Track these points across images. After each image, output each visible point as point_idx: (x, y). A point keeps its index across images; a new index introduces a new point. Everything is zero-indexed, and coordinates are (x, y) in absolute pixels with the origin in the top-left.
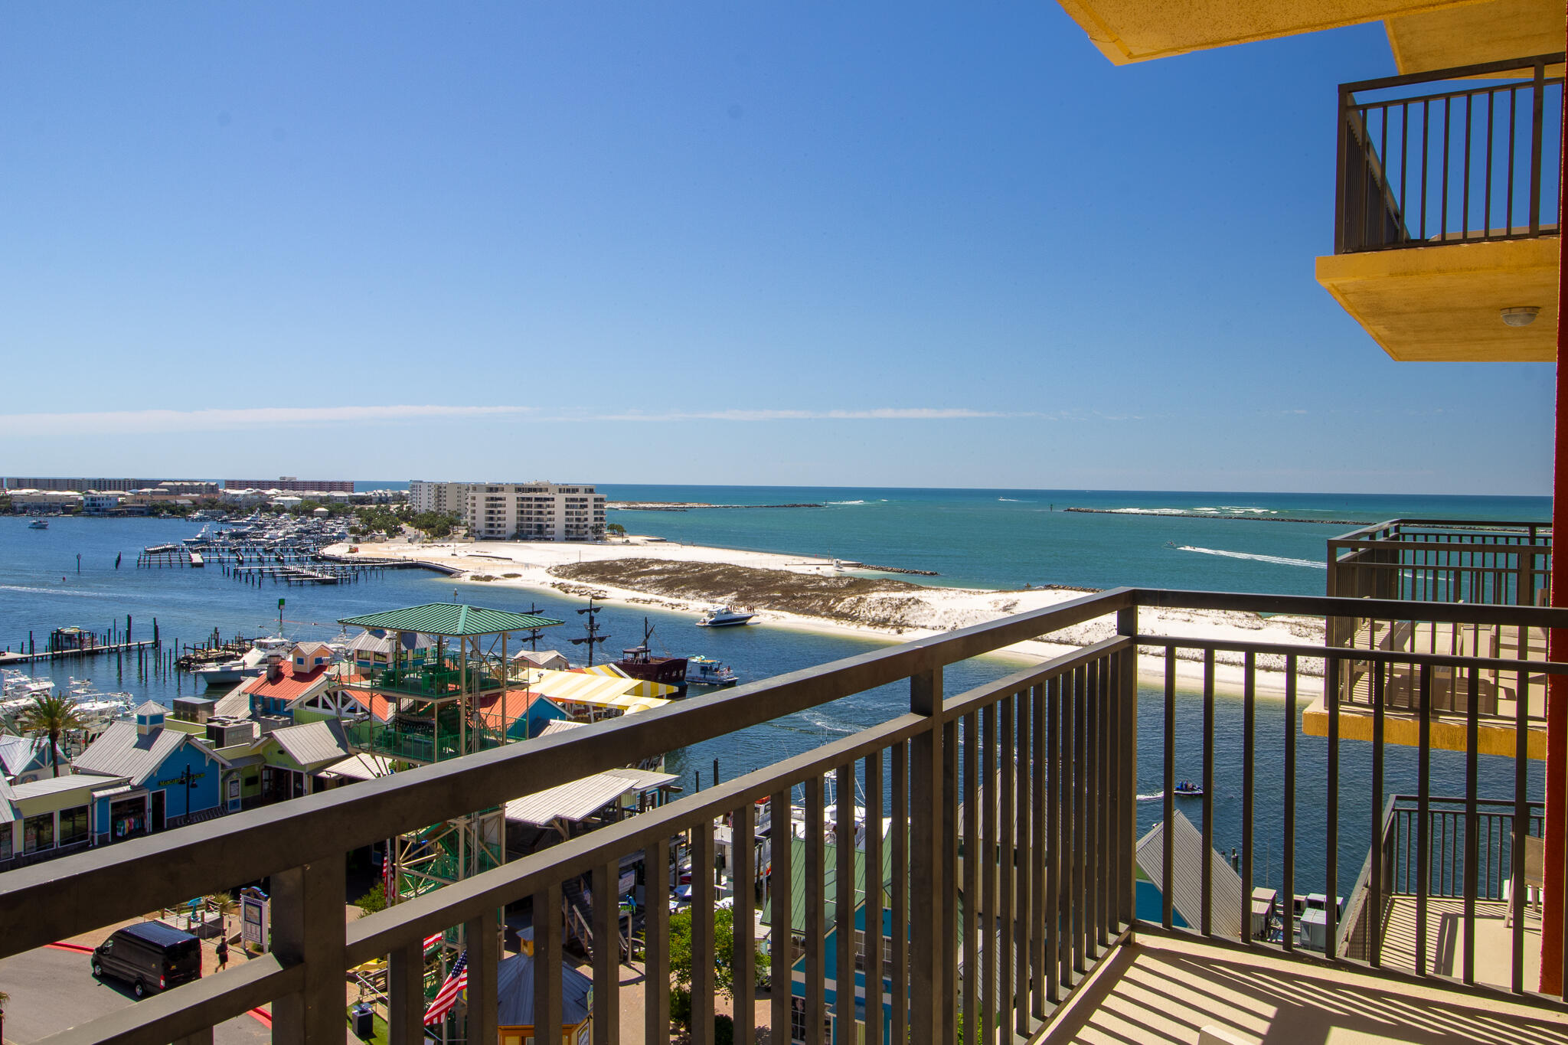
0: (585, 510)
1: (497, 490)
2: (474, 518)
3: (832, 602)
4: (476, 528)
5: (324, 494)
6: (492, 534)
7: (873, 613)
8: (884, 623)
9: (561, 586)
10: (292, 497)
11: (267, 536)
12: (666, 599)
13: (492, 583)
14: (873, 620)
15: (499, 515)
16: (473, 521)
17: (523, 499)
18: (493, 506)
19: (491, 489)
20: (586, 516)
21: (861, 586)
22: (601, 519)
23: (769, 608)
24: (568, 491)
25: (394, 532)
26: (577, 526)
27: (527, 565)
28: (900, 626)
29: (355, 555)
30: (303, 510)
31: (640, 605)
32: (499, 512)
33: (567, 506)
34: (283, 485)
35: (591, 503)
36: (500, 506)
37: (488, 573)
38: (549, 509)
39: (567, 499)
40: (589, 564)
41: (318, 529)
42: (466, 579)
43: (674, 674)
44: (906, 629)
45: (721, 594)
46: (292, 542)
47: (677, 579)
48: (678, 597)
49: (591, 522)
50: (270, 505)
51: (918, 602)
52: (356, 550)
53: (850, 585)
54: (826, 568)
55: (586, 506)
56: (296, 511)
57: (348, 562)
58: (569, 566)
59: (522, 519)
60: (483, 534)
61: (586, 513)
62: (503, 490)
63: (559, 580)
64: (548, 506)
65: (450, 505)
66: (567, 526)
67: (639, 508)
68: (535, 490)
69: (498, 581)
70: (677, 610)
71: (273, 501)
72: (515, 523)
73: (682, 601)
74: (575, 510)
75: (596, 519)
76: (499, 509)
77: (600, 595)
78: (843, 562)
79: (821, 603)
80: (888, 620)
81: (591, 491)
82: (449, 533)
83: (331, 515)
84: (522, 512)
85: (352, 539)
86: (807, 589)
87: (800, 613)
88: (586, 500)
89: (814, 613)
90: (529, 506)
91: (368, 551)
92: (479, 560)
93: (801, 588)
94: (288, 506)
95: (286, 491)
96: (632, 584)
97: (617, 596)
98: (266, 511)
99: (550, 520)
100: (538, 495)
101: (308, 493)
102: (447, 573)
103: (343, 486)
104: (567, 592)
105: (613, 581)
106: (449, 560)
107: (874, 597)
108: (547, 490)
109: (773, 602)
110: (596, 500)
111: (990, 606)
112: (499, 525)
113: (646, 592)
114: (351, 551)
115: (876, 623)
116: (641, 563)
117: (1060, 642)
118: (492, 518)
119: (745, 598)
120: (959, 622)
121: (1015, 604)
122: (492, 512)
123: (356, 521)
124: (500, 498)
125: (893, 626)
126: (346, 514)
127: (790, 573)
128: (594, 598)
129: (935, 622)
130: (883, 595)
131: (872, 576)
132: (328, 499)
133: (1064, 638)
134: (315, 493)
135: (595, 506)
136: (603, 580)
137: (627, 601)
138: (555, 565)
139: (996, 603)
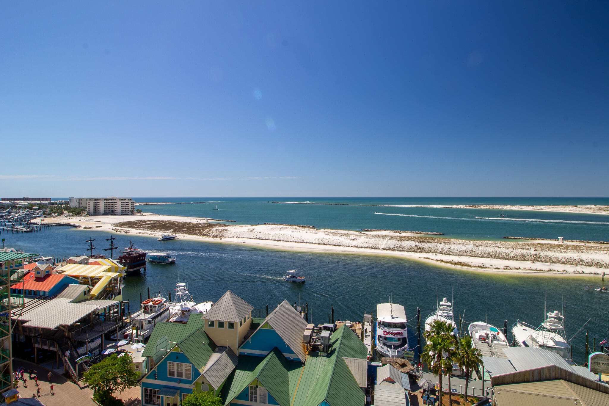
0: (128, 205)
1: (98, 200)
2: (89, 209)
3: (201, 231)
4: (90, 212)
5: (39, 202)
6: (96, 213)
7: (213, 234)
8: (217, 236)
9: (115, 230)
10: (26, 203)
11: (11, 217)
12: (150, 232)
13: (91, 229)
14: (213, 236)
15: (98, 208)
16: (89, 210)
17: (107, 203)
18: (96, 205)
19: (96, 200)
20: (128, 207)
21: (211, 226)
22: (134, 208)
23: (183, 234)
24: (123, 200)
25: (60, 214)
26: (125, 211)
27: (104, 223)
28: (221, 237)
29: (42, 222)
30: (30, 207)
31: (141, 235)
32: (98, 207)
33: (122, 205)
34: (24, 199)
35: (130, 203)
36: (98, 205)
37: (90, 226)
38: (115, 206)
39: (121, 202)
40: (126, 222)
41: (32, 213)
42: (82, 229)
43: (141, 258)
44: (223, 238)
45: (168, 230)
46: (20, 218)
47: (154, 226)
48: (154, 231)
49: (130, 209)
50: (17, 206)
51: (226, 230)
52: (44, 220)
53: (208, 226)
54: (202, 221)
55: (128, 204)
56: (26, 208)
57: (38, 224)
58: (119, 223)
59: (106, 209)
60: (92, 214)
61: (128, 206)
62: (100, 200)
63: (114, 228)
64: (115, 205)
65: (83, 205)
66: (122, 210)
67: (149, 204)
68: (111, 200)
69: (93, 229)
70: (153, 236)
71: (18, 205)
72: (104, 210)
73: (155, 233)
74: (124, 206)
75: (132, 208)
76: (98, 206)
77: (128, 232)
78: (208, 219)
79: (198, 231)
80: (218, 236)
81: (131, 200)
82: (80, 213)
83: (39, 209)
84: (106, 207)
85: (44, 217)
86: (195, 227)
87: (191, 235)
88: (128, 202)
89: (196, 234)
90: (108, 205)
91: (48, 220)
92: (88, 222)
93: (193, 227)
94: (23, 206)
95: (24, 202)
96: (139, 228)
97: (134, 232)
98: (15, 208)
99: (116, 209)
100: (112, 201)
101: (33, 202)
102: (76, 227)
103: (47, 199)
104: (117, 231)
105: (133, 227)
106: (77, 222)
107: (214, 229)
108: (115, 200)
109: (184, 232)
110: (131, 202)
111: (247, 230)
112: (98, 211)
113: (143, 230)
114: (42, 221)
115: (214, 237)
116: (143, 221)
117: (266, 239)
118: (95, 209)
119: (175, 231)
120: (238, 235)
121: (254, 229)
122: (96, 207)
123: (48, 211)
124: (98, 203)
125: (219, 238)
126: (46, 208)
127: (190, 223)
128: (125, 233)
129: (231, 236)
130: (217, 228)
131: (215, 223)
132: (40, 204)
133: (267, 238)
134: (36, 202)
135: (131, 204)
136: (130, 227)
137: (137, 233)
138: (114, 223)
139: (249, 229)
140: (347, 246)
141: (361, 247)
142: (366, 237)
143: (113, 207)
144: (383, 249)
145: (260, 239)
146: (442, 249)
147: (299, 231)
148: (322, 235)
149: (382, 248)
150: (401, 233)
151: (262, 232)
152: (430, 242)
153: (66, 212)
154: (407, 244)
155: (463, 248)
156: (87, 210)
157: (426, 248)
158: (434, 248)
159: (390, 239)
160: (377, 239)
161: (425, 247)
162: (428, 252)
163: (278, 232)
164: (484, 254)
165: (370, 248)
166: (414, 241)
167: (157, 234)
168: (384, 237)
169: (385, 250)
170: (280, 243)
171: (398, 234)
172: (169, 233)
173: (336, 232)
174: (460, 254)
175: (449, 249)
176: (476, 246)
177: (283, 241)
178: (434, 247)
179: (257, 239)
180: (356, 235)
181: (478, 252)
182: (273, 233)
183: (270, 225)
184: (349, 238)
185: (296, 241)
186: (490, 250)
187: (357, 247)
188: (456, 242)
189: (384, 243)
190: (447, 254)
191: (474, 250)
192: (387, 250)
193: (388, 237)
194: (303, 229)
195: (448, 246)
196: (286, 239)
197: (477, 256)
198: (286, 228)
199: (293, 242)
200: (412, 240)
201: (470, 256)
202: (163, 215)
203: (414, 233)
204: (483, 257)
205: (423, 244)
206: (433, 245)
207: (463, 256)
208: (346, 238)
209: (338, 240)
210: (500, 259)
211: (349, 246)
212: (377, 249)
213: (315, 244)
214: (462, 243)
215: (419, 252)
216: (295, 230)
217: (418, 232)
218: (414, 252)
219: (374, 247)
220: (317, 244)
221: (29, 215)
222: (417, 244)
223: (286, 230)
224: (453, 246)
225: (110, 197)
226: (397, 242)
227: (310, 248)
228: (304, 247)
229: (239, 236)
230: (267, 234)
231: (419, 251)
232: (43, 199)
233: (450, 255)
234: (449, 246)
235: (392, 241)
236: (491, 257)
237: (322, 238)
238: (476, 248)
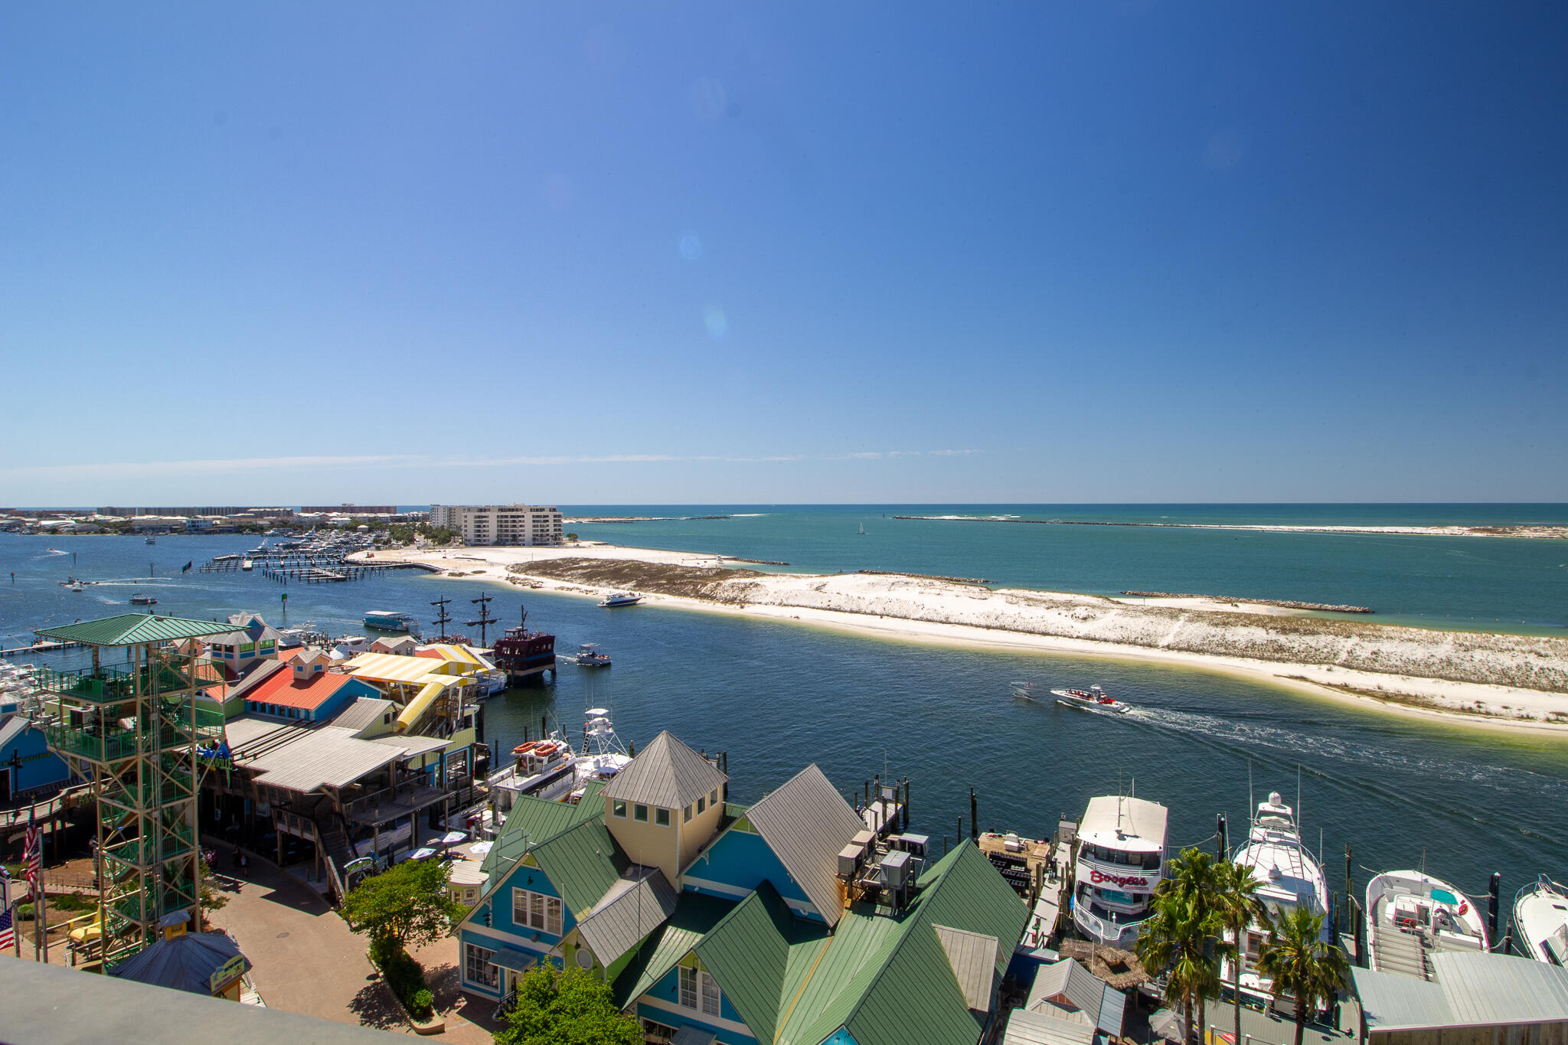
0: (548, 523)
1: (485, 510)
2: (466, 531)
3: (699, 587)
4: (468, 538)
5: (372, 515)
6: (479, 542)
7: (726, 594)
8: (732, 601)
9: (512, 579)
10: (346, 518)
11: (312, 547)
12: (584, 587)
13: (463, 578)
14: (725, 599)
15: (484, 529)
16: (466, 533)
17: (502, 516)
18: (480, 521)
19: (481, 510)
20: (547, 528)
21: (723, 574)
22: (558, 530)
23: (656, 592)
24: (537, 510)
25: (409, 541)
26: (540, 536)
27: (492, 564)
28: (743, 603)
29: (372, 559)
30: (352, 527)
31: (565, 592)
32: (484, 526)
33: (534, 521)
34: (344, 509)
35: (551, 519)
36: (485, 522)
37: (461, 571)
38: (519, 524)
39: (534, 516)
40: (536, 563)
41: (354, 540)
42: (445, 576)
43: (544, 647)
44: (747, 605)
45: (625, 583)
46: (329, 550)
47: (596, 572)
48: (594, 585)
49: (551, 532)
50: (328, 524)
51: (757, 585)
52: (372, 556)
53: (717, 574)
54: (709, 562)
55: (548, 521)
56: (344, 527)
57: (361, 565)
58: (522, 565)
59: (501, 531)
60: (473, 542)
61: (548, 526)
62: (489, 510)
63: (512, 575)
64: (520, 521)
65: (456, 521)
66: (533, 535)
68: (513, 510)
69: (469, 576)
70: (590, 595)
71: (330, 521)
72: (496, 533)
73: (596, 588)
74: (540, 523)
75: (555, 530)
76: (485, 524)
77: (538, 585)
78: (723, 557)
79: (692, 587)
80: (736, 599)
81: (554, 510)
82: (448, 541)
83: (370, 530)
84: (501, 526)
85: (374, 548)
87: (676, 595)
88: (548, 516)
89: (686, 594)
90: (507, 522)
91: (382, 556)
92: (461, 561)
93: (682, 576)
94: (339, 525)
95: (344, 514)
96: (564, 576)
97: (550, 585)
98: (323, 528)
99: (521, 531)
100: (514, 513)
101: (360, 515)
102: (433, 571)
103: (388, 509)
104: (515, 583)
105: (551, 574)
106: (439, 561)
107: (729, 582)
108: (521, 510)
109: (659, 588)
110: (555, 516)
111: (808, 587)
112: (484, 536)
113: (572, 582)
114: (369, 556)
115: (726, 601)
116: (575, 561)
117: (852, 612)
118: (479, 531)
119: (640, 585)
120: (784, 600)
121: (824, 585)
122: (479, 526)
123: (386, 534)
124: (485, 517)
125: (738, 603)
126: (383, 529)
127: (677, 566)
128: (533, 587)
129: (767, 599)
130: (736, 580)
131: (733, 566)
132: (375, 519)
133: (855, 609)
134: (365, 515)
135: (555, 521)
136: (544, 574)
137: (556, 589)
138: (513, 563)
139: (812, 585)
140: (1065, 636)
141: (1106, 640)
142: (1120, 612)
143: (515, 526)
144: (1169, 647)
145: (836, 610)
146: (1350, 652)
147: (938, 592)
148: (1000, 603)
149: (1166, 644)
150: (1236, 606)
151: (844, 593)
152: (1313, 633)
153: (420, 538)
154: (1241, 634)
155: (1419, 653)
156: (463, 533)
157: (1301, 649)
158: (1325, 650)
159: (1191, 620)
160: (1152, 618)
161: (1296, 645)
162: (1304, 661)
163: (884, 594)
164: (1488, 673)
165: (1130, 643)
166: (1263, 627)
167: (600, 593)
168: (1174, 614)
169: (1173, 649)
170: (888, 622)
171: (1228, 608)
172: (624, 591)
173: (1040, 598)
174: (1409, 670)
175: (1374, 653)
176: (1463, 648)
177: (895, 616)
178: (1325, 647)
179: (830, 609)
180: (1094, 607)
181: (1467, 666)
182: (871, 595)
183: (866, 576)
184: (1071, 613)
185: (929, 618)
186: (1507, 661)
187: (1094, 639)
188: (1397, 634)
189: (1172, 631)
190: (1366, 670)
191: (1455, 660)
192: (1180, 650)
193: (1187, 615)
194: (951, 587)
195: (1370, 644)
196: (903, 613)
197: (1462, 680)
198: (907, 583)
199: (921, 619)
200: (1258, 626)
201: (1441, 677)
202: (623, 546)
203: (1278, 605)
204: (1483, 681)
205: (1292, 636)
206: (1322, 641)
207: (1417, 676)
208: (1064, 613)
209: (1040, 620)
210: (1543, 689)
211: (1071, 637)
212: (1150, 646)
213: (977, 626)
214: (1416, 639)
215: (1278, 660)
216: (928, 590)
217: (1292, 604)
218: (1261, 658)
219: (1141, 642)
220: (983, 627)
221: (347, 543)
222: (1273, 635)
223: (904, 589)
224: (1385, 647)
225: (510, 504)
226: (1213, 630)
227: (963, 638)
228: (947, 634)
229: (785, 602)
230: (855, 598)
231: (1277, 656)
232: (380, 509)
233: (1377, 671)
234: (1374, 644)
235: (1197, 624)
236: (1512, 684)
237: (999, 613)
238: (1464, 654)
